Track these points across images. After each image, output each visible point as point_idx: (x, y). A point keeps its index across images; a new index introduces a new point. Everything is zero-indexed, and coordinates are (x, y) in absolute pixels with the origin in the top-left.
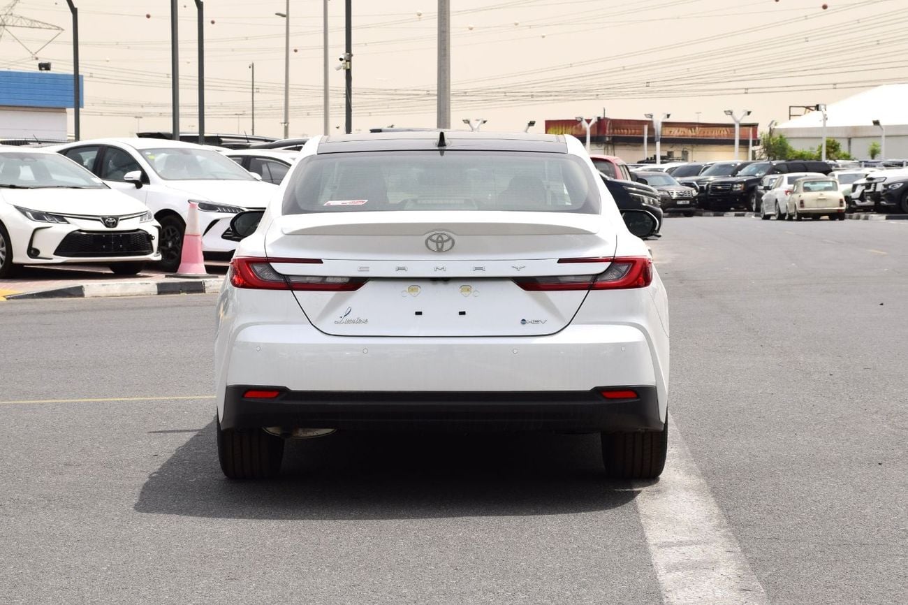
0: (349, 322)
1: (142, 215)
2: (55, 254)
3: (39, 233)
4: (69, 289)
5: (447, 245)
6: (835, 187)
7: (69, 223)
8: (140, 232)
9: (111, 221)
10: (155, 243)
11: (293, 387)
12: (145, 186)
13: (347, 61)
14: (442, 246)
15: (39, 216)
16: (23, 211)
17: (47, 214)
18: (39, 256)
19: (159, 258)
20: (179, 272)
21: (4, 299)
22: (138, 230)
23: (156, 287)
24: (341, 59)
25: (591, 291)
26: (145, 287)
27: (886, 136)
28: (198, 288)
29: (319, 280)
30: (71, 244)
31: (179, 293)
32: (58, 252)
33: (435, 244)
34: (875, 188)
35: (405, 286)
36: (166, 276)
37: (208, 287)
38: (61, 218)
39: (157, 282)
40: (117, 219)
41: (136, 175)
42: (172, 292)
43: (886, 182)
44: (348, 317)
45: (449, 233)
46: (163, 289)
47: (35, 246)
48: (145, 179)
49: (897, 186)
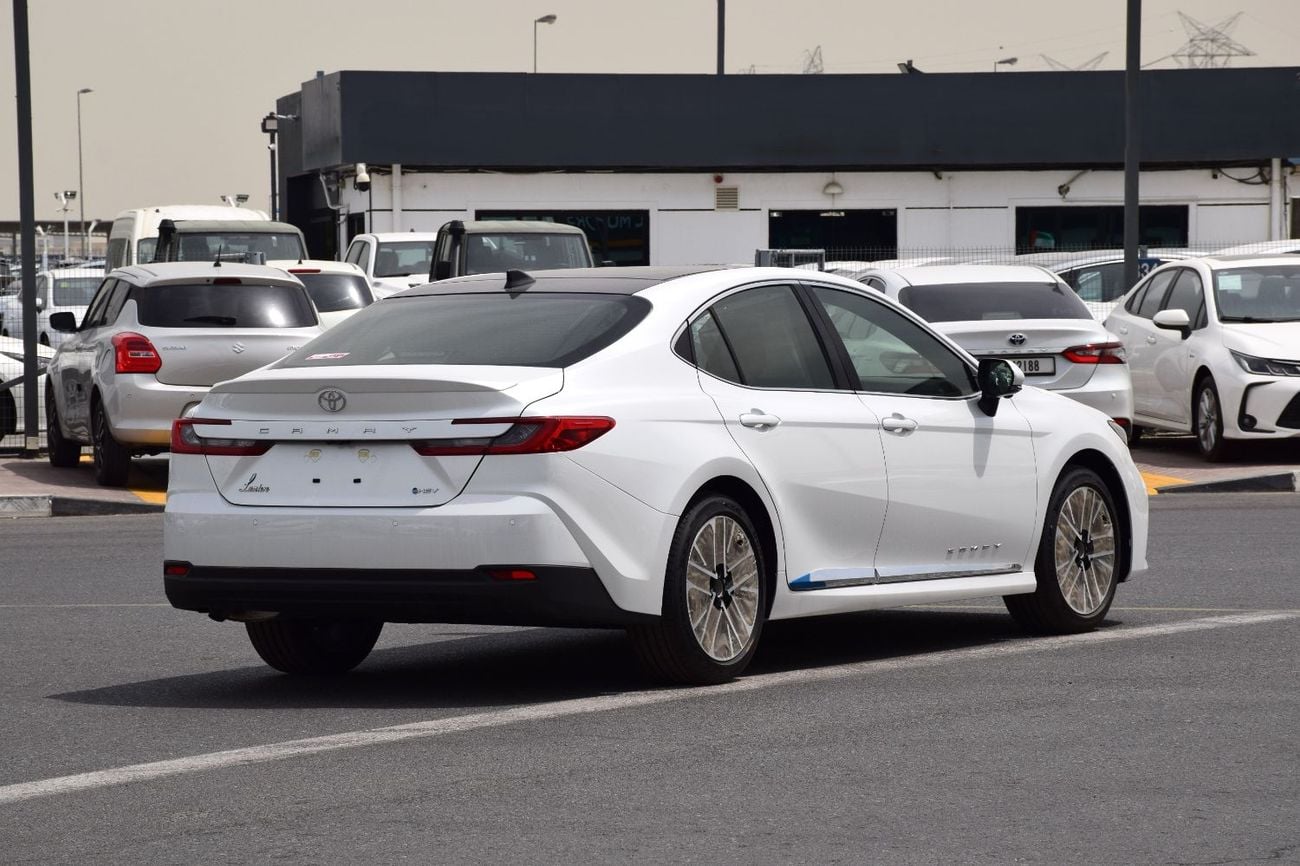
0: (251, 489)
2: (1279, 423)
3: (1255, 393)
5: (339, 404)
11: (196, 562)
14: (335, 405)
15: (1260, 365)
17: (1270, 361)
18: (1257, 427)
21: (1156, 492)
25: (486, 457)
29: (228, 443)
32: (1282, 422)
33: (327, 403)
35: (307, 450)
38: (1290, 367)
44: (251, 485)
45: (338, 390)
47: (1250, 411)
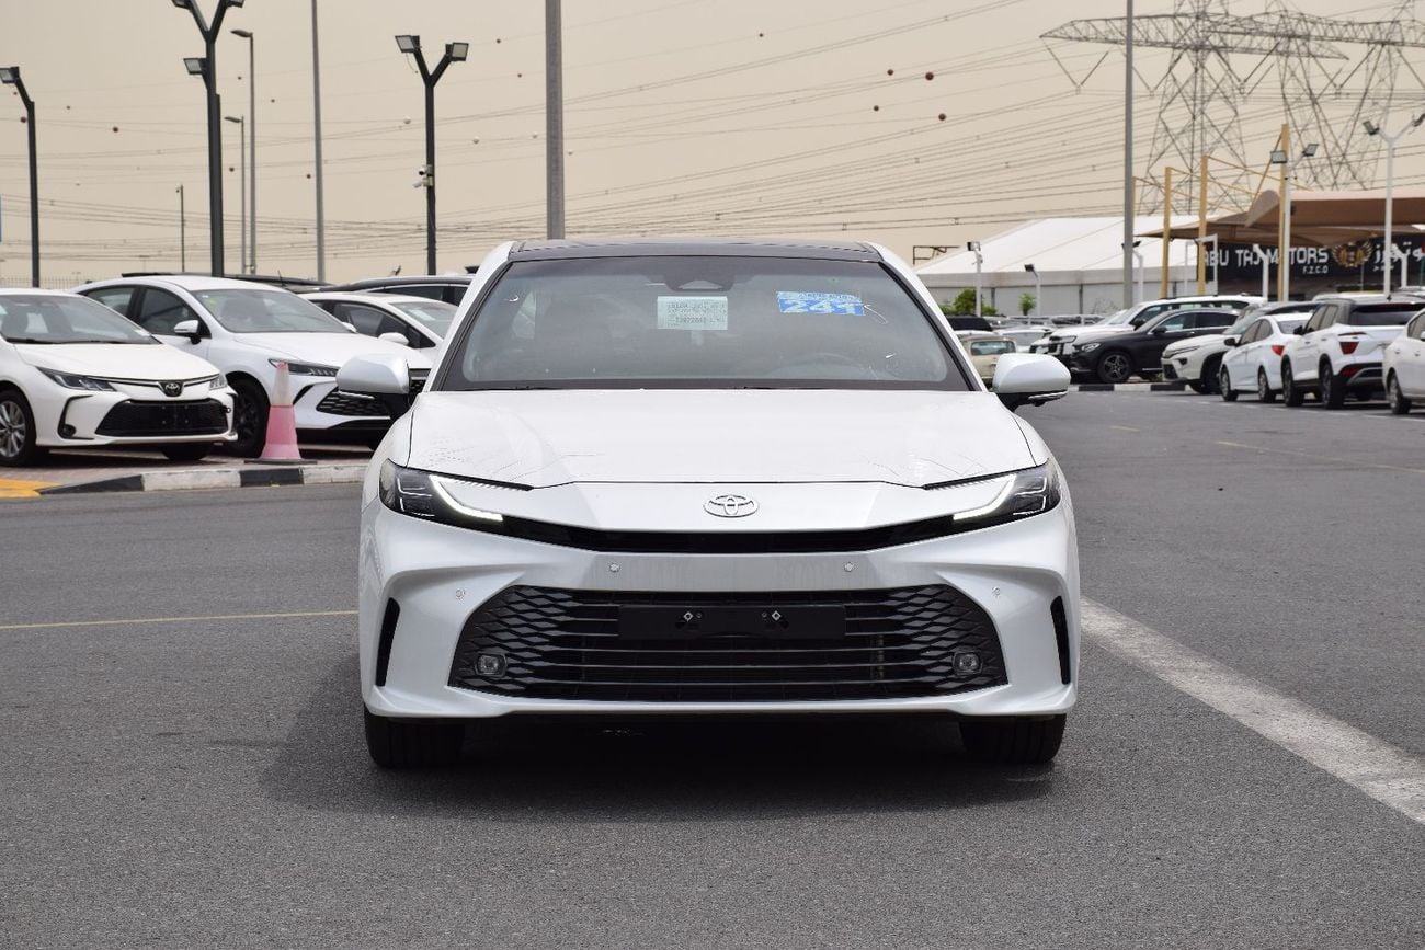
1: (212, 379)
2: (97, 432)
3: (74, 404)
4: (123, 479)
6: (1010, 349)
7: (115, 390)
8: (212, 402)
9: (173, 387)
10: (230, 417)
12: (204, 341)
13: (429, 175)
15: (73, 380)
16: (51, 374)
17: (85, 378)
18: (76, 435)
19: (235, 437)
20: (264, 456)
21: (37, 494)
22: (208, 399)
23: (239, 476)
24: (421, 173)
26: (224, 476)
27: (1042, 286)
28: (293, 477)
30: (119, 419)
31: (269, 484)
32: (102, 430)
34: (1062, 350)
36: (246, 462)
37: (307, 476)
38: (104, 383)
39: (239, 470)
40: (181, 386)
41: (192, 325)
42: (260, 484)
43: (1076, 343)
46: (248, 479)
47: (69, 421)
48: (204, 331)
49: (1092, 348)
